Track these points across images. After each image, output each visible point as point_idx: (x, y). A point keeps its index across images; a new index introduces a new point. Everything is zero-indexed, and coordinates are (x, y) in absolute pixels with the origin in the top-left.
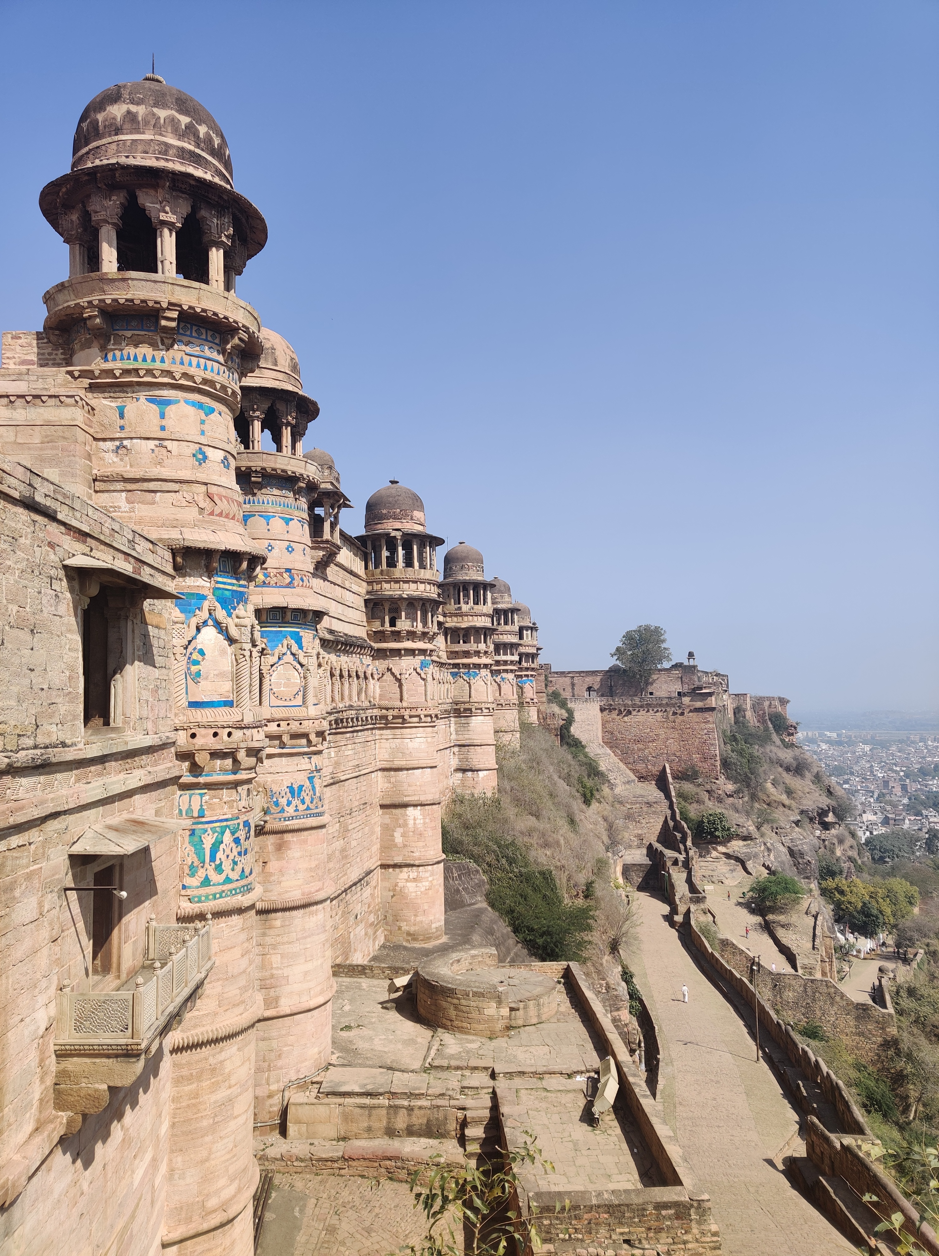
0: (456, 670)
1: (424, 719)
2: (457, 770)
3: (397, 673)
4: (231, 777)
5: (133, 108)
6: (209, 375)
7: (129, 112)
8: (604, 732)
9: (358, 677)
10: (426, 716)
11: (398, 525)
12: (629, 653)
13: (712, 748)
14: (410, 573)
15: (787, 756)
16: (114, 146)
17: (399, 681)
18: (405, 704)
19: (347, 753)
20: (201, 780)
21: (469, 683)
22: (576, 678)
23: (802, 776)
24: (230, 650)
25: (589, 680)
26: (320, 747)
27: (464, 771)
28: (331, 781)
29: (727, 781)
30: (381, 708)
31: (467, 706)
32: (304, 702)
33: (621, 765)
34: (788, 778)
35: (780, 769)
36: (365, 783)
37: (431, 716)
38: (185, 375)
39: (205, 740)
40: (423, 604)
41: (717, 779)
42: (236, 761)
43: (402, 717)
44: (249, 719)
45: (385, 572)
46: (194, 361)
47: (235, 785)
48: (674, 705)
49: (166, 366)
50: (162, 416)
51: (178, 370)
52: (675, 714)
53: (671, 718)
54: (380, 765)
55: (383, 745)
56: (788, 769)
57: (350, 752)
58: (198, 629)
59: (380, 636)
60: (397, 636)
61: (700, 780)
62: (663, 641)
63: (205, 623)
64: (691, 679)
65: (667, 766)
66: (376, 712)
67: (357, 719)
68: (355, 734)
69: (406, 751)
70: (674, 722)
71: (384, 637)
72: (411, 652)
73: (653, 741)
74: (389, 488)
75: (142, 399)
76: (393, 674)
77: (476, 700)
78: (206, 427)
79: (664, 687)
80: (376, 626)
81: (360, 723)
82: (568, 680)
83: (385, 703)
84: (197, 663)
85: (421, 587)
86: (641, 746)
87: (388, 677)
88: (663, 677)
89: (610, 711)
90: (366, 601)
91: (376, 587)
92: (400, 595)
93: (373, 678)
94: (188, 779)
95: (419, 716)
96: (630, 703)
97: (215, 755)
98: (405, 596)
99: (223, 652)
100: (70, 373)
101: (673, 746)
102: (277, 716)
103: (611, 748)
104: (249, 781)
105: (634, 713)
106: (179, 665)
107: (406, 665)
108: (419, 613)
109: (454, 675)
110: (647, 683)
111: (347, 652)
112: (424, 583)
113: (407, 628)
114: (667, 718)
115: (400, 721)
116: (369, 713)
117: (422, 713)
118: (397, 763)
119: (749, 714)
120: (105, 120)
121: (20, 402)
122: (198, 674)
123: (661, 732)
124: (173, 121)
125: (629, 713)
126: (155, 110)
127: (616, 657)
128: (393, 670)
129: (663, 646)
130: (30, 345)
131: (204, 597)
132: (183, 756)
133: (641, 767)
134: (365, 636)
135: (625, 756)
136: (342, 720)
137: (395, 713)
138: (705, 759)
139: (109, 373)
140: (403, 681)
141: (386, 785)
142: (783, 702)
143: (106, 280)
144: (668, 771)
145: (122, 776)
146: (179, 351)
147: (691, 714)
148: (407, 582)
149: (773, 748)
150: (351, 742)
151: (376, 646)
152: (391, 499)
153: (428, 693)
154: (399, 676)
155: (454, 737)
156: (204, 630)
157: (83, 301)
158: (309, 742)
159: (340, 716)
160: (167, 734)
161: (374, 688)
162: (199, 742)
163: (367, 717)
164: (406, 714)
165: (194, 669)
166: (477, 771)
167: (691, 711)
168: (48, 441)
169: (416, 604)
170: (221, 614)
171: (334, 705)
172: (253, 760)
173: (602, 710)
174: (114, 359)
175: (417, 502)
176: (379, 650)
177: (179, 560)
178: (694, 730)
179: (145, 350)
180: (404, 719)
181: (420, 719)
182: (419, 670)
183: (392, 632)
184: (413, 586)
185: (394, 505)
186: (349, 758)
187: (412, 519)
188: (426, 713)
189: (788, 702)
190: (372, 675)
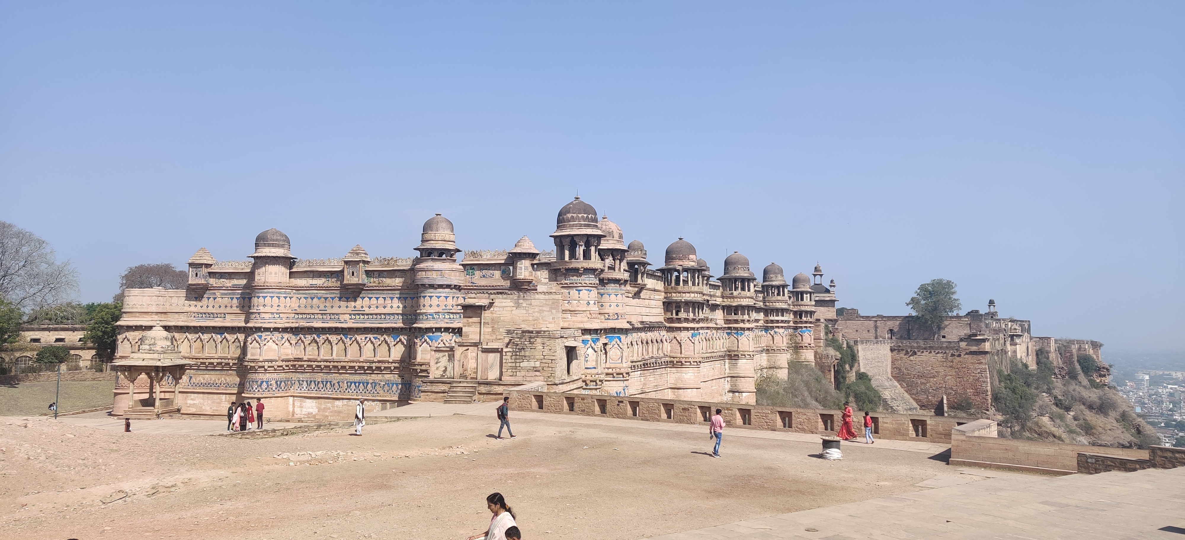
0: (730, 331)
1: (693, 363)
2: (729, 391)
3: (679, 340)
4: (595, 387)
5: (573, 215)
6: (591, 282)
7: (572, 216)
8: (893, 368)
9: (657, 342)
10: (694, 362)
11: (681, 263)
12: (923, 302)
13: (984, 385)
14: (686, 289)
15: (1093, 395)
16: (568, 225)
17: (680, 343)
18: (683, 356)
19: (650, 379)
20: (588, 387)
21: (737, 339)
22: (878, 322)
23: (1106, 414)
24: (595, 354)
25: (890, 324)
26: (627, 378)
27: (733, 392)
28: (641, 392)
29: (996, 413)
30: (671, 357)
31: (736, 353)
32: (622, 362)
33: (906, 395)
34: (1090, 416)
35: (1082, 407)
36: (661, 394)
37: (696, 362)
38: (585, 283)
39: (589, 377)
40: (693, 304)
41: (988, 410)
42: (596, 383)
43: (681, 362)
44: (600, 372)
45: (673, 288)
46: (587, 279)
47: (596, 389)
48: (952, 348)
49: (580, 282)
50: (579, 294)
51: (583, 282)
52: (953, 355)
53: (950, 358)
54: (670, 386)
55: (671, 376)
56: (1091, 407)
57: (652, 379)
58: (587, 349)
59: (670, 320)
60: (679, 320)
61: (973, 410)
62: (953, 293)
63: (589, 347)
64: (978, 326)
65: (945, 397)
66: (668, 359)
67: (656, 363)
68: (655, 370)
69: (683, 380)
70: (952, 362)
71: (673, 321)
72: (687, 329)
73: (934, 377)
74: (677, 242)
75: (574, 290)
76: (677, 340)
77: (741, 350)
78: (589, 295)
79: (955, 331)
80: (669, 315)
81: (658, 365)
82: (872, 323)
83: (673, 355)
84: (587, 357)
85: (692, 295)
86: (924, 381)
87: (674, 341)
88: (954, 323)
89: (899, 351)
90: (663, 303)
91: (669, 295)
92: (681, 300)
93: (667, 342)
94: (585, 387)
95: (690, 362)
96: (915, 345)
97: (591, 381)
98: (683, 300)
99: (593, 354)
100: (557, 283)
101: (951, 381)
102: (612, 367)
103: (898, 381)
104: (600, 388)
105: (919, 353)
106: (583, 358)
107: (684, 335)
108: (691, 308)
109: (728, 334)
110: (940, 328)
111: (651, 331)
112: (694, 293)
113: (684, 317)
114: (947, 358)
115: (680, 364)
116: (663, 360)
117: (692, 361)
118: (679, 386)
119: (1053, 356)
120: (566, 218)
121: (547, 294)
122: (587, 360)
123: (941, 370)
124: (583, 217)
125: (915, 353)
126: (579, 215)
127: (911, 306)
128: (677, 338)
129: (954, 297)
130: (547, 274)
131: (589, 341)
132: (584, 381)
133: (923, 397)
134: (663, 320)
135: (910, 388)
136: (647, 364)
137: (678, 360)
138: (977, 393)
139: (567, 284)
140: (682, 344)
141: (673, 396)
142: (1096, 345)
143: (566, 262)
144: (945, 401)
145: (572, 386)
146: (583, 277)
147: (966, 356)
148: (685, 293)
149: (1077, 387)
150: (652, 374)
151: (668, 325)
152: (677, 250)
153: (695, 350)
154: (680, 341)
155: (727, 371)
156: (589, 349)
157: (561, 267)
158: (623, 376)
159: (646, 362)
160: (580, 376)
161: (667, 347)
162: (587, 378)
163: (661, 362)
164: (683, 360)
165: (586, 359)
166: (742, 392)
167: (967, 354)
168: (553, 303)
169: (689, 304)
170: (593, 345)
171: (643, 357)
172: (601, 383)
173: (892, 350)
174: (568, 280)
175: (692, 250)
176: (670, 327)
177: (583, 332)
178: (969, 369)
179: (575, 278)
180: (682, 363)
181: (691, 363)
182: (691, 338)
183: (677, 318)
184: (688, 295)
185: (679, 252)
186: (651, 382)
187: (688, 259)
188: (694, 360)
189: (1101, 345)
190: (666, 340)
